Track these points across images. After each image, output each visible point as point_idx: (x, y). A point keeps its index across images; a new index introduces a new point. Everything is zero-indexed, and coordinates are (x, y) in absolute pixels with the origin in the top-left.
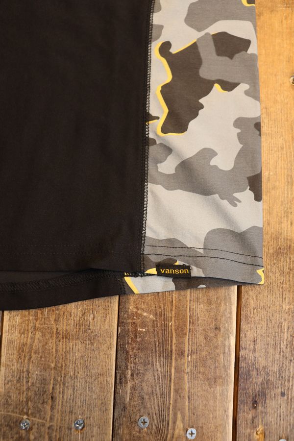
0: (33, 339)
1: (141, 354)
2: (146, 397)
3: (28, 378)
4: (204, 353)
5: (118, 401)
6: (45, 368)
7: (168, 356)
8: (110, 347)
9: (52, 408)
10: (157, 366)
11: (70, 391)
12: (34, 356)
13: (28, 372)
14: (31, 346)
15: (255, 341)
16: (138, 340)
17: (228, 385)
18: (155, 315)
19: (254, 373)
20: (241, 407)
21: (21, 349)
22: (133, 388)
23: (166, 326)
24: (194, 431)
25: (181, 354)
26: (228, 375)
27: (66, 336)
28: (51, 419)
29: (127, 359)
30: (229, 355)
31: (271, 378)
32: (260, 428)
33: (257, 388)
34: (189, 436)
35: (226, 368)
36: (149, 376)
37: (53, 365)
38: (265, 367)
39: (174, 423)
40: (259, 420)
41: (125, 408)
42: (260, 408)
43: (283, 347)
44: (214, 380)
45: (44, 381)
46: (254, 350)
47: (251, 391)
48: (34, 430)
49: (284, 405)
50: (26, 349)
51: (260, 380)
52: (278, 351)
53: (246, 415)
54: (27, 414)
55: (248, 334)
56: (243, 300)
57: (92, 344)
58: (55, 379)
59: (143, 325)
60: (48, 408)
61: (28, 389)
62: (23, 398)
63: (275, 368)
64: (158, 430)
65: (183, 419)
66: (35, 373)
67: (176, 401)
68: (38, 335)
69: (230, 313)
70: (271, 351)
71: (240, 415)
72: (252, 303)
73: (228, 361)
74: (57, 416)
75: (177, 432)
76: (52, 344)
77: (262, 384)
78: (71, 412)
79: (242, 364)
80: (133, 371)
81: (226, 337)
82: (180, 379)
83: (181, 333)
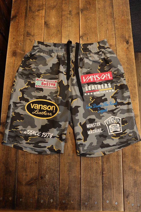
0: (87, 188)
1: (106, 189)
2: (108, 197)
3: (86, 195)
4: (117, 188)
5: (103, 198)
6: (90, 193)
7: (111, 189)
8: (101, 188)
9: (91, 200)
10: (109, 191)
11: (94, 197)
12: (87, 191)
13: (86, 194)
14: (87, 189)
15: (126, 186)
16: (106, 186)
17: (122, 194)
18: (108, 182)
19: (126, 192)
20: (124, 198)
21: (85, 190)
22: (105, 196)
23: (110, 184)
24: (117, 203)
25: (113, 189)
26: (122, 192)
27: (93, 187)
28: (91, 202)
29: (104, 190)
30: (122, 188)
31: (130, 192)
32: (128, 202)
33: (127, 194)
34: (116, 204)
35: (122, 191)
36: (108, 193)
37: (91, 192)
38: (129, 190)
39: (113, 201)
40: (128, 200)
41: (104, 199)
42: (128, 198)
43: (131, 186)
44: (120, 193)
45: (89, 195)
46: (126, 187)
47: (126, 195)
48: (88, 205)
49: (132, 197)
50: (86, 190)
51: (128, 193)
52: (131, 187)
53: (126, 199)
54: (87, 202)
55: (125, 185)
56: (124, 178)
57: (98, 188)
58: (91, 195)
59: (106, 184)
60: (90, 200)
61: (86, 197)
62: (86, 199)
63: (130, 191)
64: (110, 203)
65: (115, 201)
66: (88, 194)
67: (113, 198)
68: (88, 187)
69: (122, 181)
70: (129, 187)
71: (124, 200)
72: (125, 179)
73: (122, 190)
74: (92, 202)
75: (114, 203)
76: (90, 188)
77: (128, 194)
78: (95, 201)
79: (124, 190)
80: (105, 192)
81: (121, 185)
82: (114, 193)
83: (113, 185)
